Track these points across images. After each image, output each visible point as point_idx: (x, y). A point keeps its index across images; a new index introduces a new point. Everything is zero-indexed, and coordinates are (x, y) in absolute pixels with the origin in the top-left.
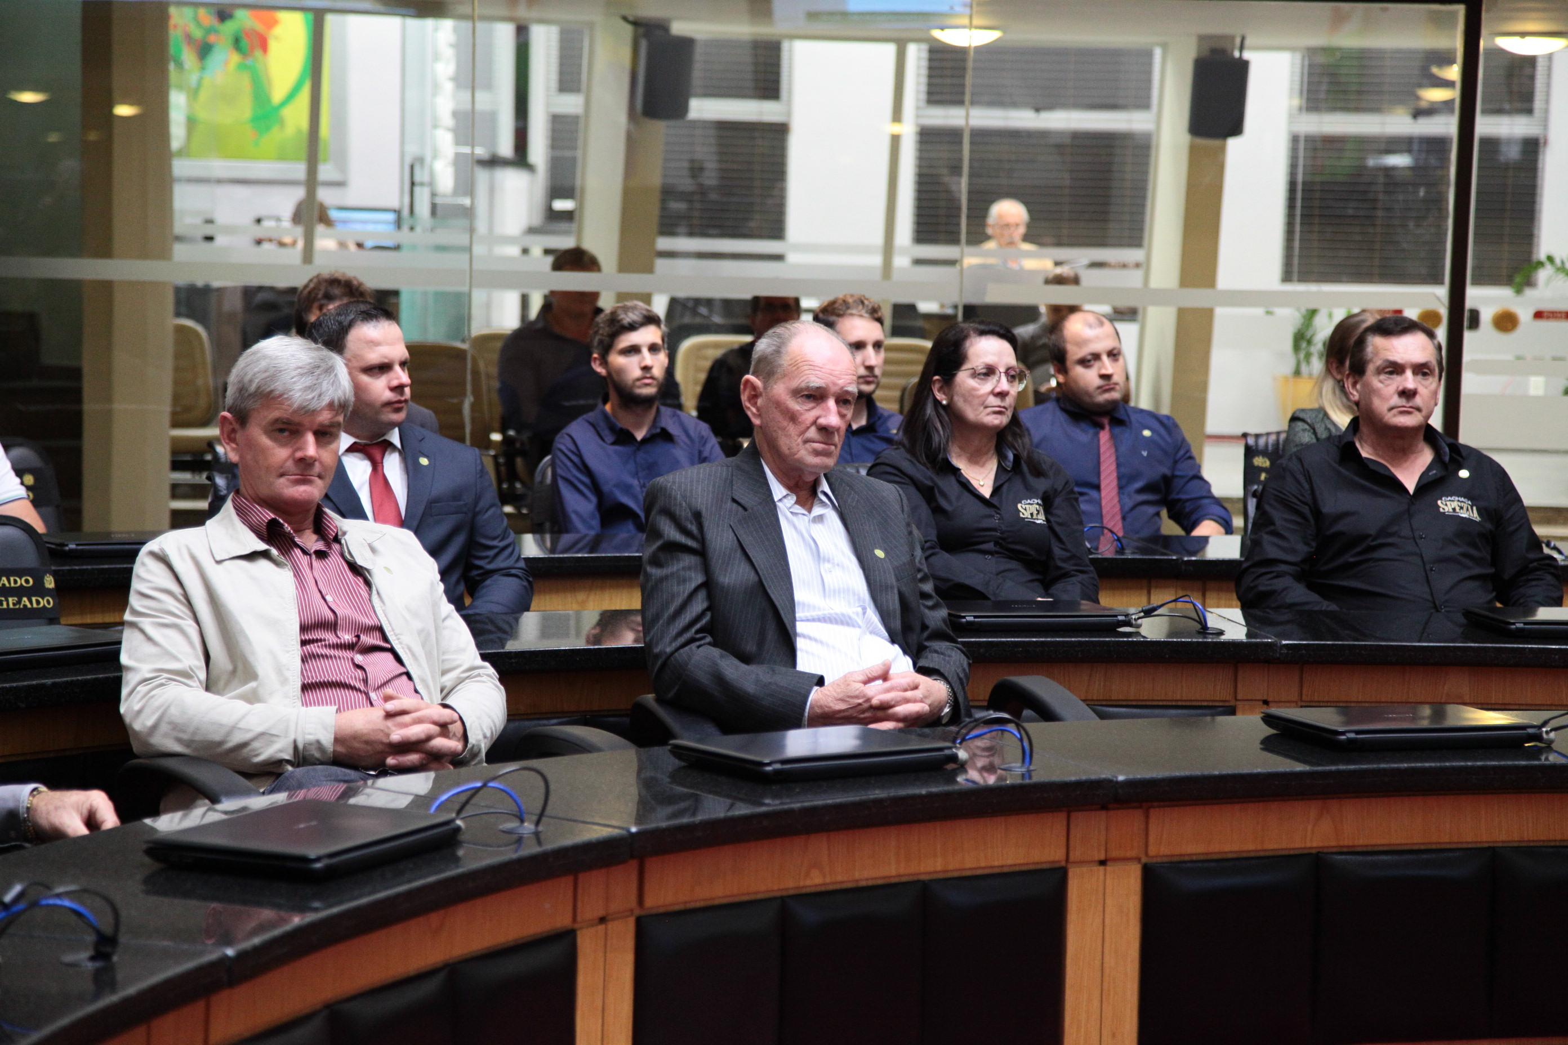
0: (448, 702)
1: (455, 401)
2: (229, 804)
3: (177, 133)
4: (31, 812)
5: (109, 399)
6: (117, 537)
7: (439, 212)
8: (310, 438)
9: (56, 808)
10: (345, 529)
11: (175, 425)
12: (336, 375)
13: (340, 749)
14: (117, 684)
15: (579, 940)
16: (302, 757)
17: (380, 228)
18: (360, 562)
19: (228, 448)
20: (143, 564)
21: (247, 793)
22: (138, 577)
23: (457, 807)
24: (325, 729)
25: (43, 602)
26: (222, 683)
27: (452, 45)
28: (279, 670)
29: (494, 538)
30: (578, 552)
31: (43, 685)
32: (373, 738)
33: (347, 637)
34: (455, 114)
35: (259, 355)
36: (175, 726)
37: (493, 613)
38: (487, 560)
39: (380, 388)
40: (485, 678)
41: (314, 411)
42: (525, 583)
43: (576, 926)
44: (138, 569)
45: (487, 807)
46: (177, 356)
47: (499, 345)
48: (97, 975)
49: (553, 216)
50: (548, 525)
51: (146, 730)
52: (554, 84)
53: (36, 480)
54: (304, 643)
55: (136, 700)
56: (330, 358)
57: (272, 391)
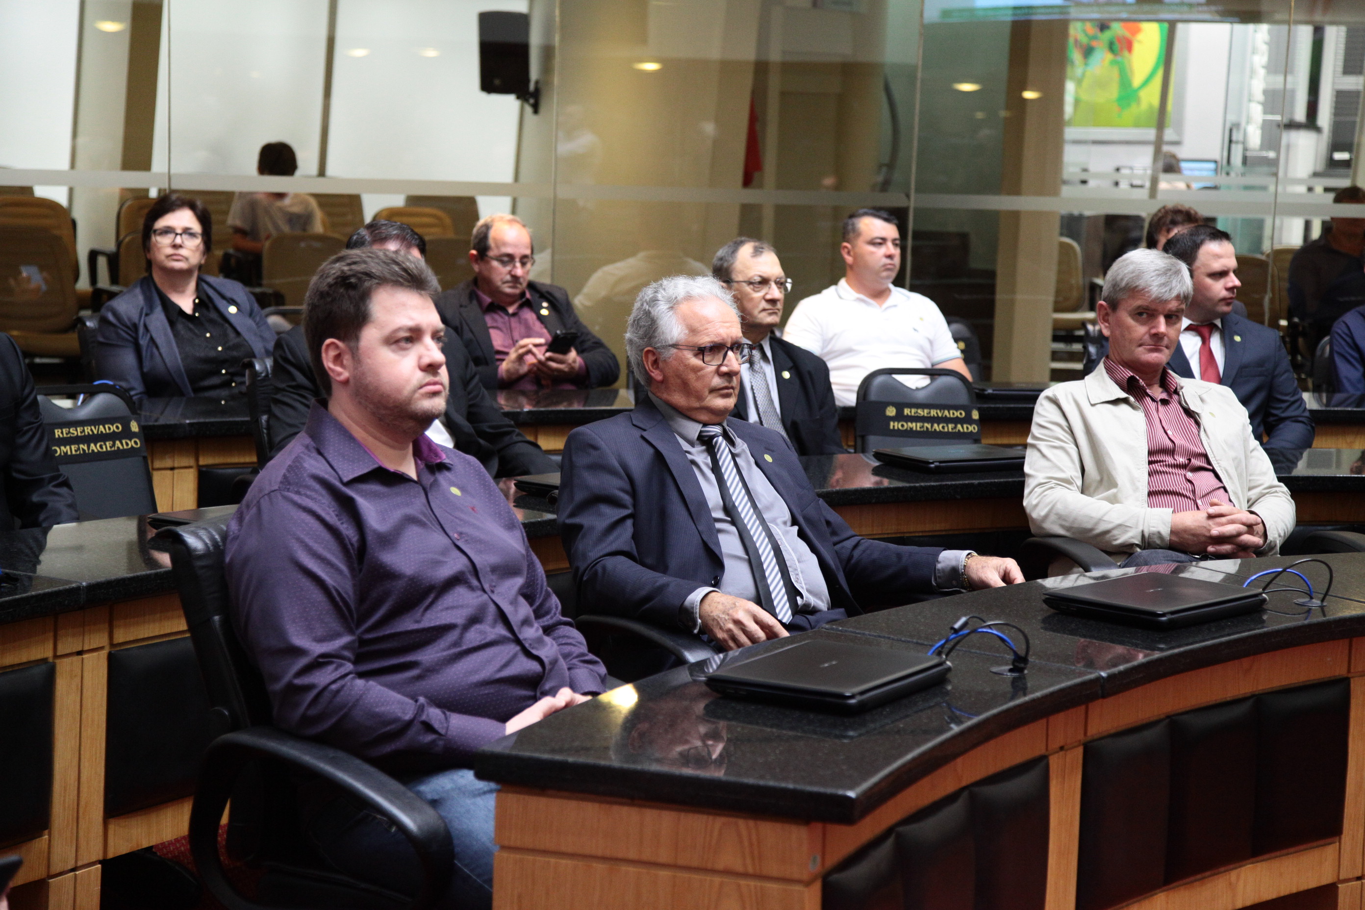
0: (1253, 509)
1: (1257, 296)
2: (1096, 573)
3: (1068, 109)
4: (967, 569)
5: (1013, 291)
6: (1016, 386)
7: (1248, 162)
8: (1162, 320)
9: (983, 567)
10: (1182, 384)
11: (1057, 310)
12: (1182, 276)
13: (1174, 539)
14: (1021, 486)
15: (1352, 685)
16: (1147, 543)
17: (1205, 173)
18: (1192, 408)
19: (1103, 326)
20: (1042, 405)
21: (1109, 565)
22: (1038, 413)
23: (1263, 585)
24: (1165, 524)
25: (971, 428)
26: (1092, 489)
27: (1266, 43)
28: (1133, 481)
29: (1286, 395)
30: (1348, 406)
31: (972, 484)
32: (1198, 532)
33: (1181, 460)
34: (1265, 92)
35: (1128, 261)
36: (1060, 517)
37: (1285, 448)
38: (1281, 411)
39: (1219, 289)
40: (1280, 494)
41: (1166, 301)
42: (1309, 428)
43: (1350, 675)
44: (1038, 408)
45: (1283, 586)
46: (1060, 263)
47: (1290, 257)
48: (1014, 681)
49: (1332, 165)
50: (1324, 386)
51: (1040, 518)
52: (1340, 69)
53: (966, 346)
54: (1150, 463)
55: (1034, 497)
56: (1178, 264)
57: (1136, 287)
